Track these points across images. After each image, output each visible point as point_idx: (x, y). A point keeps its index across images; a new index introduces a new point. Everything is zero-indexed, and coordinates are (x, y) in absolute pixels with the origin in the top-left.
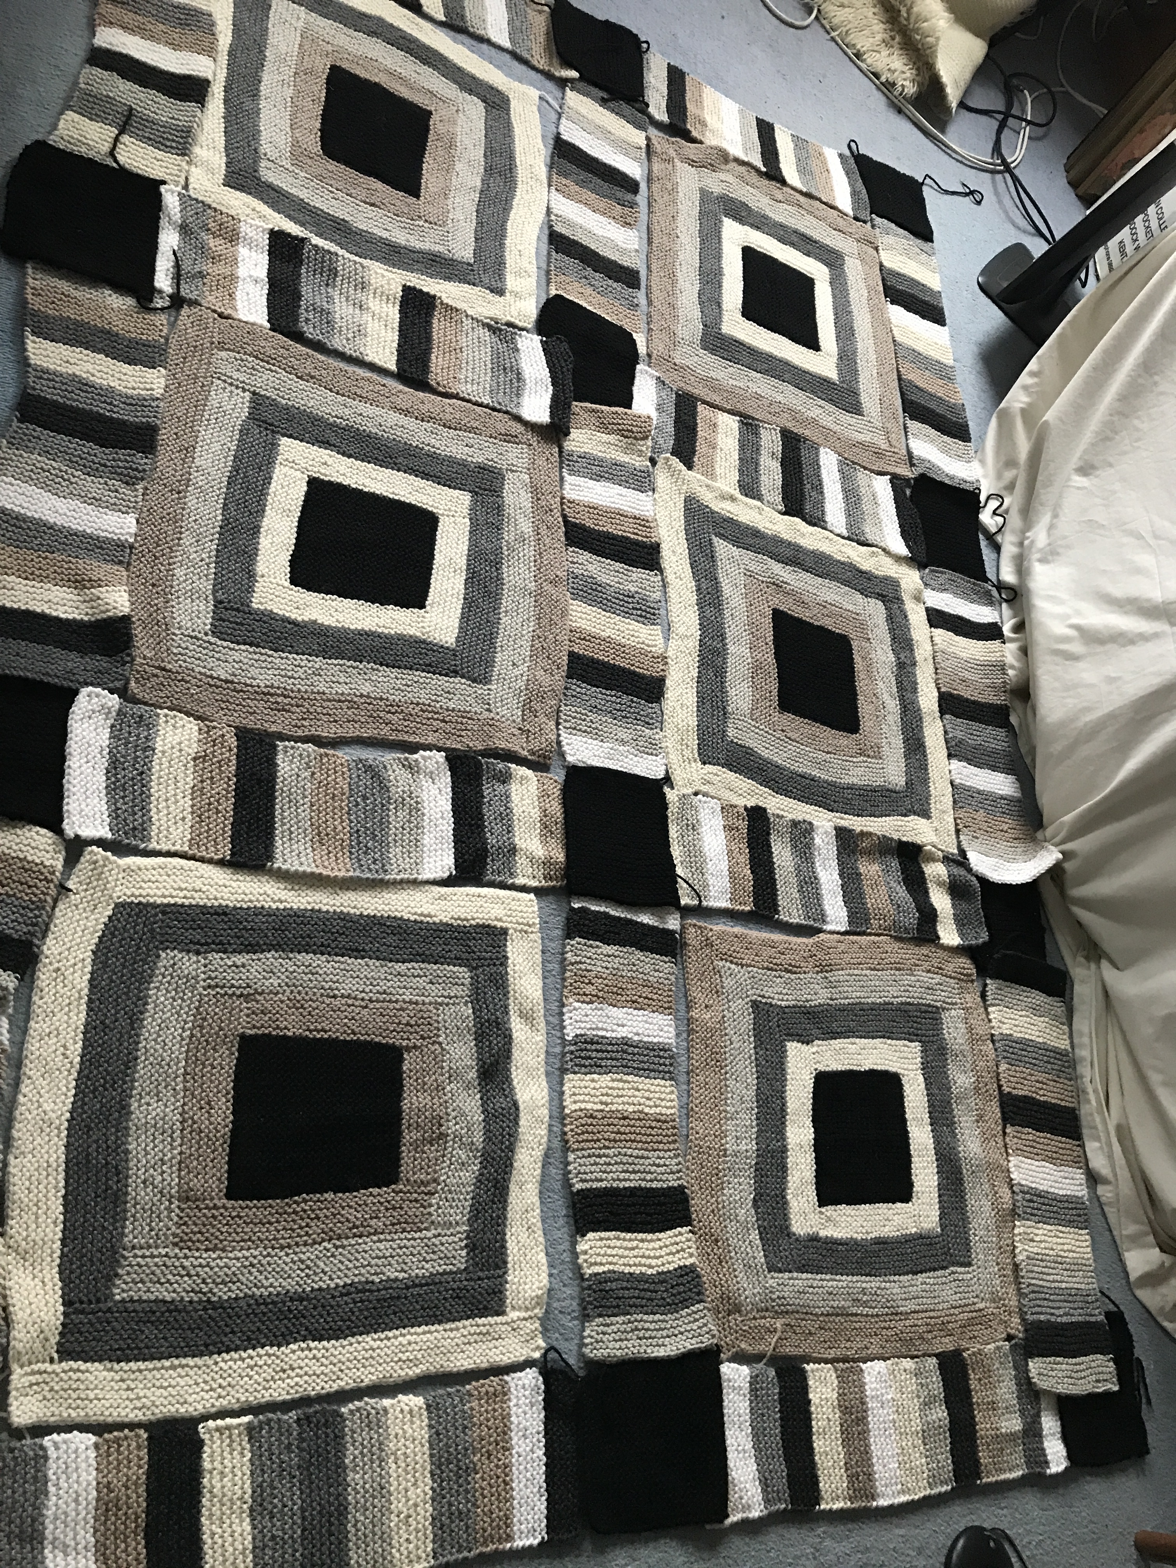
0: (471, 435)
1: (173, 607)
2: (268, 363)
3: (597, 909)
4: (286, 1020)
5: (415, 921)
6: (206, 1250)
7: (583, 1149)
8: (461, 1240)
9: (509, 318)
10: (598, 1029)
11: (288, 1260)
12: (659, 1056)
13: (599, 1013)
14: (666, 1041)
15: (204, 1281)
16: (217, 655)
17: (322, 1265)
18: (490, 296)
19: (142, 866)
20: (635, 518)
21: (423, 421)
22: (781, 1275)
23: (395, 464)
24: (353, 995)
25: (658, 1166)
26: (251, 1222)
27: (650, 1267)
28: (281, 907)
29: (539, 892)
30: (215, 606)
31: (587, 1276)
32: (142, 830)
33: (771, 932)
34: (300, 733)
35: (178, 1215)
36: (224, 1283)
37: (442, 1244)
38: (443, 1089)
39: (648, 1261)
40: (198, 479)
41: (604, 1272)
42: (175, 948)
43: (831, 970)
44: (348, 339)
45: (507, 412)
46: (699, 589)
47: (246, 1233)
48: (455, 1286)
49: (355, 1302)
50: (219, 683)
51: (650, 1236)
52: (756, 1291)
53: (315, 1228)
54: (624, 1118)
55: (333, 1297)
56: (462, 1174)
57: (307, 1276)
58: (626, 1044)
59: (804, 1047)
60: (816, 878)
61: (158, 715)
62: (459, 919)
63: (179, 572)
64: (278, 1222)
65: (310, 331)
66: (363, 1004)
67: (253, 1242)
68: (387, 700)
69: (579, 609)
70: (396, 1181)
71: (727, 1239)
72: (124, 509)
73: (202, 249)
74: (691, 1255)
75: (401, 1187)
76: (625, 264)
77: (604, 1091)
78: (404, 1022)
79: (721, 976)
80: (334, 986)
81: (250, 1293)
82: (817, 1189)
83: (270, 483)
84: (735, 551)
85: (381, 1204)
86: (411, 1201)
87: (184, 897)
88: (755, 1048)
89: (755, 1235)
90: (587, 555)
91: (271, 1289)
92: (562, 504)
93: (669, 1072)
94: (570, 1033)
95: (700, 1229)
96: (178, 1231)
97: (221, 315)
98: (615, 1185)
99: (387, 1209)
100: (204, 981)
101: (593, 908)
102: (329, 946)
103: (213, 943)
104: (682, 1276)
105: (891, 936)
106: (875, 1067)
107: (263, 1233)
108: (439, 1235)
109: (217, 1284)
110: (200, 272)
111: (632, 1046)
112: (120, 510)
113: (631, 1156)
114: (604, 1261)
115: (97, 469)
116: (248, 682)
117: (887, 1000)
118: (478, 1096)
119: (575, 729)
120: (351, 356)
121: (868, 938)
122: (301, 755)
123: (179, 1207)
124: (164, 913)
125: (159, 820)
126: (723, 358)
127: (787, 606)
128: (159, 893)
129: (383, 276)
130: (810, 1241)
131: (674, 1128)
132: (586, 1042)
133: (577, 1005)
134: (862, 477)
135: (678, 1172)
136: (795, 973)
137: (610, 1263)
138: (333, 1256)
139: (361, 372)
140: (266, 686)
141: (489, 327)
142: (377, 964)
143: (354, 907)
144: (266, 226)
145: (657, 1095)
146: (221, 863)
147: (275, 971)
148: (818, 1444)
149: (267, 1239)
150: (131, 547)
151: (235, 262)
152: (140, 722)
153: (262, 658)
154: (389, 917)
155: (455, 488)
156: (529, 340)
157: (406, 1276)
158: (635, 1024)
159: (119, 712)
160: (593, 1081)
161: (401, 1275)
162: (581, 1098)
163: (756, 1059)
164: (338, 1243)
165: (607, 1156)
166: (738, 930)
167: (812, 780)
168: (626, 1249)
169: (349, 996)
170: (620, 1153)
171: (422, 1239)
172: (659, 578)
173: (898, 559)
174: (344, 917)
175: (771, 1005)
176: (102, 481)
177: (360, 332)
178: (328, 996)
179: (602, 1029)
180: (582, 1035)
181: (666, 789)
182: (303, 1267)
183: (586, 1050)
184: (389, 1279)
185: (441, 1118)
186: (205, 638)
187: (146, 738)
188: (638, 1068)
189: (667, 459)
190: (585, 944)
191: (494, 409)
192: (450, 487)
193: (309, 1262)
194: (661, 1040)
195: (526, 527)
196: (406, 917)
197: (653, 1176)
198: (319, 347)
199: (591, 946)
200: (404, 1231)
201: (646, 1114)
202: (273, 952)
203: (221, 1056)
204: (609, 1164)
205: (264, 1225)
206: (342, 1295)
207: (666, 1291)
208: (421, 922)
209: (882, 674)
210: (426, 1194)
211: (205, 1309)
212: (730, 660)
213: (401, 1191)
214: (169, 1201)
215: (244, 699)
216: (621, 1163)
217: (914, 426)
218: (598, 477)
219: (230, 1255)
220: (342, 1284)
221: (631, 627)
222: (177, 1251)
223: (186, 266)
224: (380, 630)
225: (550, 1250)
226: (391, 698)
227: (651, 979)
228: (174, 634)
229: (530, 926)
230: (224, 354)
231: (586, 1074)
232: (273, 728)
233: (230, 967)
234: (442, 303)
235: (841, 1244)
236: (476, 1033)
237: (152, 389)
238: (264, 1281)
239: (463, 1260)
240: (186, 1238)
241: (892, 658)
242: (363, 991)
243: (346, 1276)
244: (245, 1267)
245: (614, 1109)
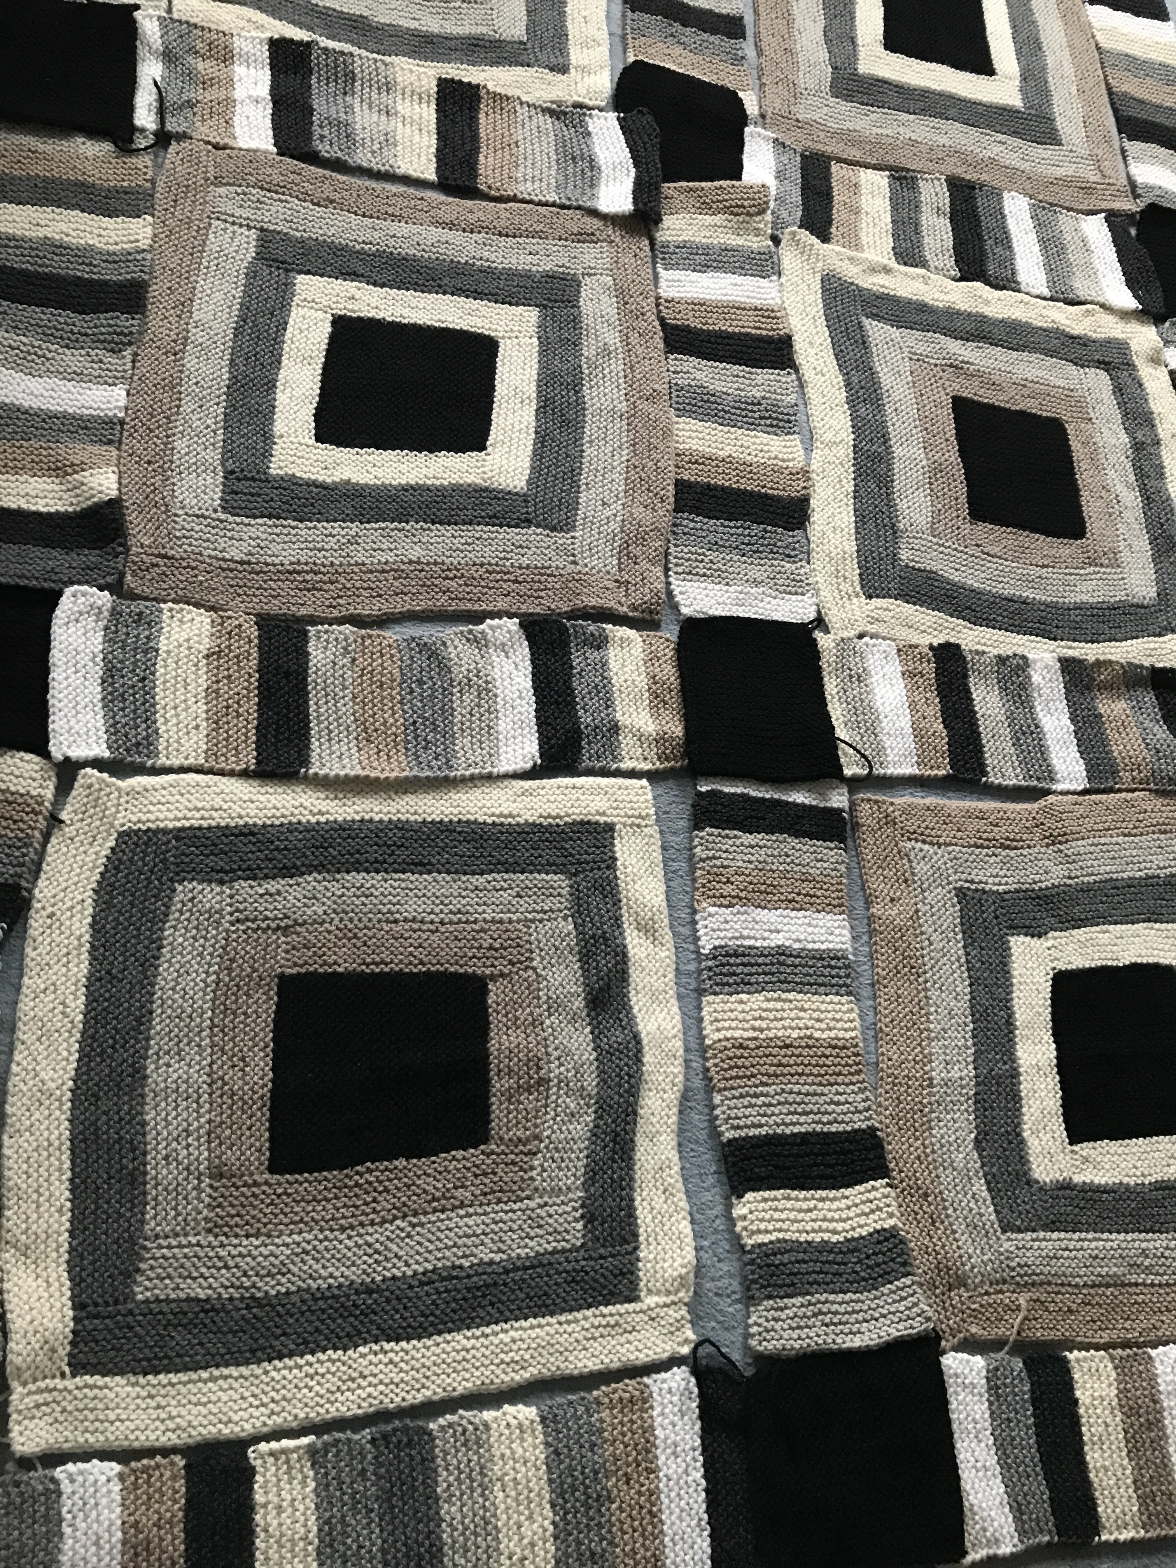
0: (534, 241)
1: (174, 484)
2: (276, 192)
3: (732, 790)
4: (335, 953)
5: (494, 824)
6: (247, 1236)
7: (732, 1088)
8: (575, 1209)
9: (576, 98)
10: (742, 937)
11: (350, 1243)
12: (830, 966)
13: (743, 918)
14: (838, 947)
15: (245, 1274)
16: (229, 534)
17: (394, 1248)
18: (550, 76)
19: (149, 787)
20: (756, 309)
21: (472, 232)
22: (1020, 1236)
23: (440, 286)
24: (419, 918)
25: (838, 1104)
26: (303, 1200)
27: (835, 1232)
28: (323, 819)
29: (652, 776)
30: (225, 477)
31: (748, 1248)
32: (148, 744)
33: (979, 800)
34: (336, 613)
35: (210, 1196)
36: (269, 1274)
37: (550, 1216)
38: (542, 1024)
39: (832, 1226)
40: (197, 335)
41: (771, 1242)
42: (193, 879)
43: (1067, 841)
44: (373, 152)
45: (579, 208)
46: (848, 385)
47: (296, 1213)
48: (569, 1268)
49: (438, 1293)
50: (233, 566)
51: (832, 1194)
52: (985, 1258)
53: (384, 1203)
54: (787, 1046)
55: (411, 1287)
56: (571, 1127)
57: (377, 1262)
58: (783, 954)
59: (1035, 942)
60: (1037, 727)
61: (161, 611)
62: (549, 816)
63: (180, 445)
64: (336, 1197)
65: (324, 149)
66: (432, 927)
67: (306, 1223)
68: (443, 563)
69: (687, 427)
70: (486, 1141)
71: (941, 1193)
72: (110, 381)
73: (190, 75)
74: (891, 1215)
75: (493, 1147)
76: (724, 11)
77: (757, 1014)
78: (485, 945)
79: (910, 861)
80: (394, 909)
81: (304, 1286)
82: (1065, 1121)
83: (285, 329)
84: (895, 333)
85: (468, 1169)
86: (507, 1164)
87: (202, 818)
88: (965, 947)
89: (980, 1187)
90: (694, 361)
91: (331, 1281)
92: (658, 305)
93: (845, 985)
94: (706, 945)
95: (902, 1181)
96: (212, 1215)
97: (216, 147)
98: (779, 1131)
99: (476, 1176)
100: (231, 914)
101: (726, 790)
102: (385, 862)
103: (240, 869)
104: (879, 1242)
105: (1150, 790)
106: (1139, 960)
107: (318, 1213)
108: (546, 1204)
109: (262, 1277)
110: (188, 101)
111: (791, 956)
112: (106, 383)
113: (799, 1093)
114: (771, 1228)
115: (77, 341)
116: (269, 560)
117: (1150, 872)
118: (588, 1029)
119: (690, 573)
120: (379, 172)
121: (1118, 796)
122: (336, 639)
123: (211, 1186)
124: (177, 839)
125: (168, 731)
126: (862, 104)
127: (971, 391)
128: (171, 816)
129: (411, 71)
130: (1060, 1189)
131: (857, 1055)
132: (727, 955)
133: (712, 910)
134: (1065, 221)
135: (868, 1109)
136: (1016, 848)
137: (780, 1230)
138: (409, 1236)
139: (393, 188)
140: (291, 563)
141: (551, 112)
142: (448, 878)
143: (416, 813)
144: (263, 36)
145: (830, 1016)
146: (245, 774)
147: (319, 896)
148: (1093, 1457)
149: (323, 1219)
150: (122, 422)
151: (230, 82)
152: (140, 620)
153: (285, 531)
154: (459, 821)
155: (517, 305)
156: (602, 120)
157: (504, 1257)
158: (793, 929)
159: (114, 612)
160: (741, 1002)
161: (497, 1258)
162: (726, 1024)
163: (968, 962)
164: (415, 1220)
165: (766, 1095)
166: (931, 800)
167: (1024, 602)
168: (800, 1211)
169: (414, 920)
170: (783, 1091)
171: (523, 1211)
172: (794, 376)
173: (1125, 315)
174: (402, 826)
175: (984, 891)
176: (83, 352)
177: (389, 141)
178: (387, 921)
179: (749, 937)
180: (722, 947)
181: (818, 635)
182: (370, 1251)
183: (729, 964)
184: (481, 1263)
185: (540, 1059)
186: (214, 515)
187: (148, 638)
188: (801, 983)
189: (794, 234)
190: (719, 835)
191: (563, 207)
192: (511, 304)
193: (377, 1246)
194: (831, 946)
195: (612, 338)
196: (481, 820)
197: (831, 1118)
198: (339, 166)
199: (727, 836)
200: (499, 1201)
201: (817, 1040)
202: (315, 874)
203: (256, 1002)
204: (770, 1105)
205: (319, 1202)
206: (422, 1284)
207: (860, 1262)
208: (502, 824)
209: (1113, 459)
210: (526, 1154)
211: (248, 1307)
212: (897, 466)
213: (493, 1152)
214: (198, 1179)
215: (265, 582)
216: (786, 1102)
217: (1135, 147)
218: (703, 268)
219: (277, 1241)
220: (421, 1270)
221: (758, 441)
222: (211, 1238)
223: (171, 97)
224: (429, 482)
225: (697, 1216)
226: (447, 561)
227: (811, 871)
228: (176, 515)
229: (643, 818)
230: (222, 190)
231: (731, 994)
232: (303, 611)
233: (261, 896)
234: (488, 92)
235: (1105, 1192)
236: (580, 953)
237: (137, 241)
238: (322, 1271)
239: (579, 1235)
240: (220, 1222)
241: (1125, 438)
242: (432, 912)
243: (426, 1260)
244: (297, 1255)
245: (771, 1035)
